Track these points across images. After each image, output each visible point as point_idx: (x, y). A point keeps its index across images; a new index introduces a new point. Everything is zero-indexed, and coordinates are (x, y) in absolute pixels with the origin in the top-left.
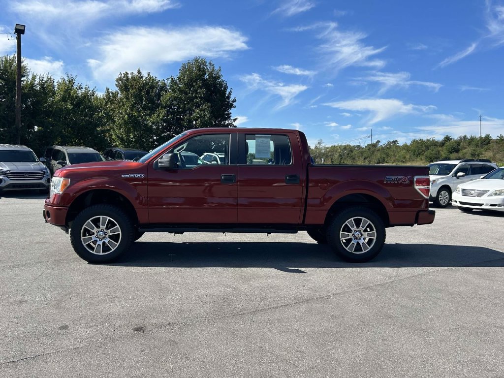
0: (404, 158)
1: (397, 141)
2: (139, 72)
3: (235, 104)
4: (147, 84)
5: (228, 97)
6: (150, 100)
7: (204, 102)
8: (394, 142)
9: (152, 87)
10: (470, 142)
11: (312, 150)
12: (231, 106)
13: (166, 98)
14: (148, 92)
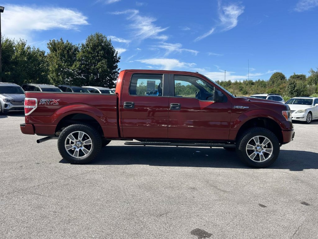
0: (189, 92)
1: (180, 83)
2: (61, 39)
3: (120, 60)
4: (66, 47)
5: (116, 56)
6: (70, 57)
7: (103, 59)
8: (179, 83)
9: (70, 49)
10: (221, 84)
11: (138, 87)
12: (118, 61)
13: (79, 55)
14: (68, 52)
